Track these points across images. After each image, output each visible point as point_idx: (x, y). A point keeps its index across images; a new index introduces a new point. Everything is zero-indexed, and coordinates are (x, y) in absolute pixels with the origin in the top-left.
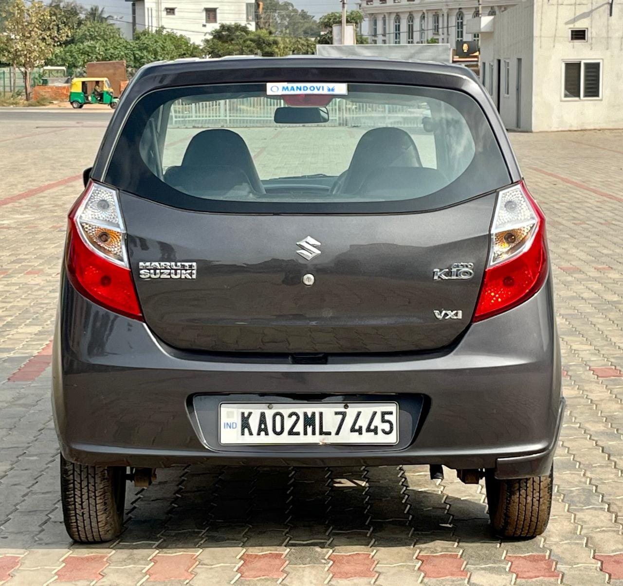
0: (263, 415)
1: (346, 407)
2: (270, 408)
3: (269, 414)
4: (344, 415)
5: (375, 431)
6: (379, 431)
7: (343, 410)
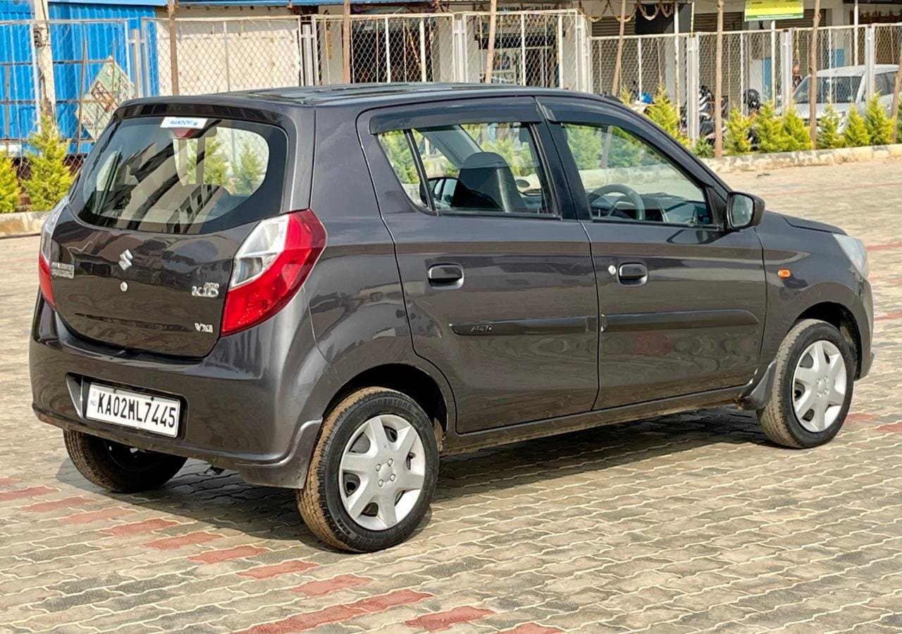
0: (110, 397)
1: (152, 399)
2: (115, 392)
3: (114, 396)
4: (149, 405)
5: (164, 423)
6: (167, 424)
7: (149, 401)
